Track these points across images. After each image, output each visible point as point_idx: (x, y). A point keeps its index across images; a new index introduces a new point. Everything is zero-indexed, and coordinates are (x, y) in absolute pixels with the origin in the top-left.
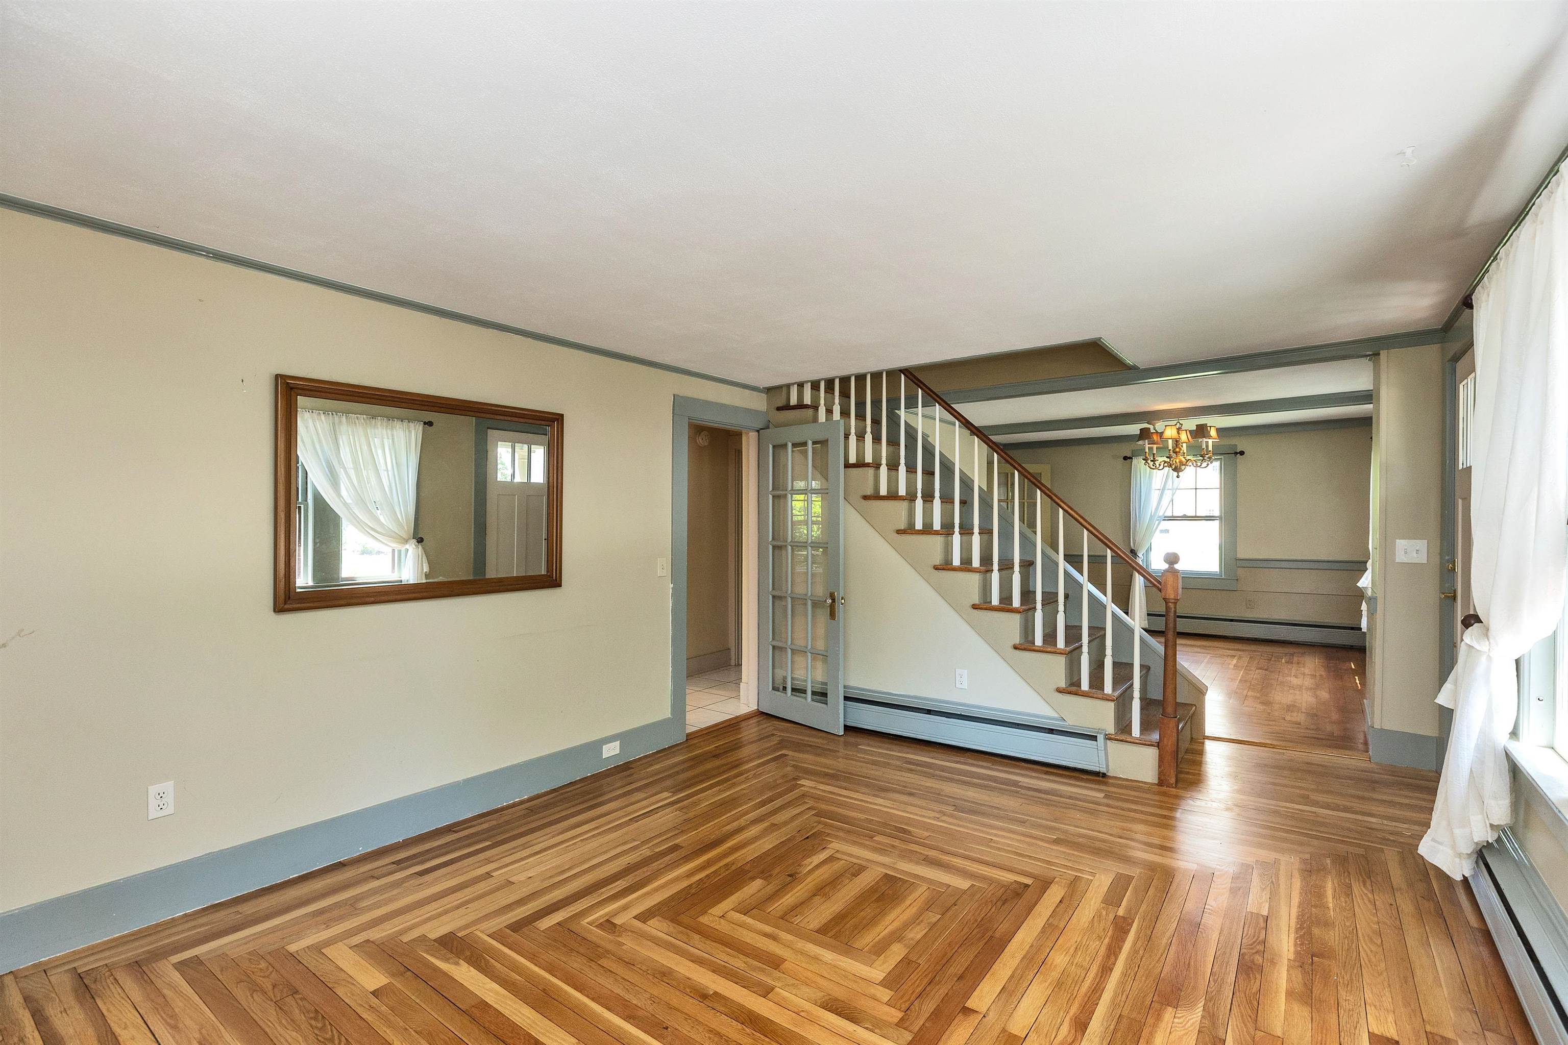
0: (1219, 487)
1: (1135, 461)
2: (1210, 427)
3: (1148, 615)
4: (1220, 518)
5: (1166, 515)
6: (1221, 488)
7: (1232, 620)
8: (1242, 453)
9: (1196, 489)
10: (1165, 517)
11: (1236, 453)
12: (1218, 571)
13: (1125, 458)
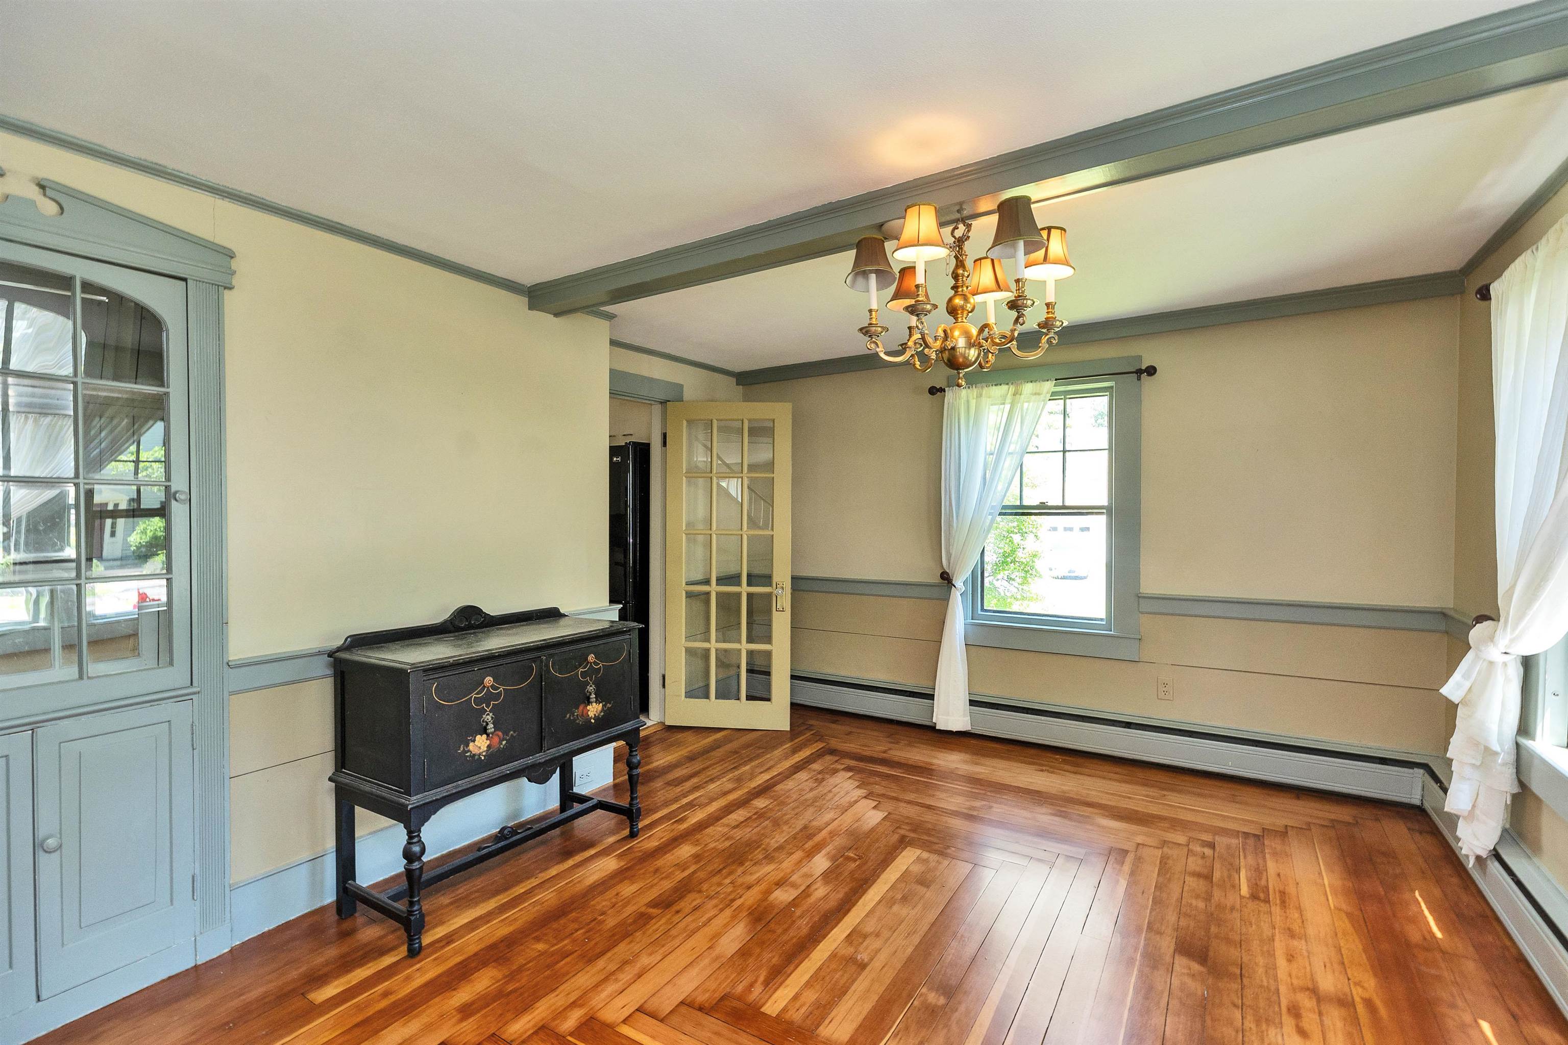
0: (1107, 447)
1: (949, 395)
2: (1049, 229)
3: (972, 703)
4: (1109, 510)
5: (1006, 503)
6: (1110, 449)
7: (1128, 725)
8: (1151, 371)
9: (1064, 451)
10: (1004, 507)
11: (1139, 372)
12: (1104, 616)
13: (933, 391)
